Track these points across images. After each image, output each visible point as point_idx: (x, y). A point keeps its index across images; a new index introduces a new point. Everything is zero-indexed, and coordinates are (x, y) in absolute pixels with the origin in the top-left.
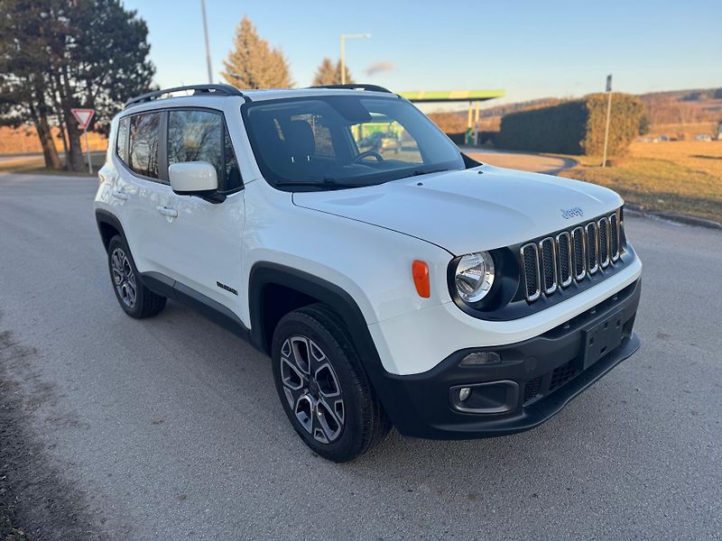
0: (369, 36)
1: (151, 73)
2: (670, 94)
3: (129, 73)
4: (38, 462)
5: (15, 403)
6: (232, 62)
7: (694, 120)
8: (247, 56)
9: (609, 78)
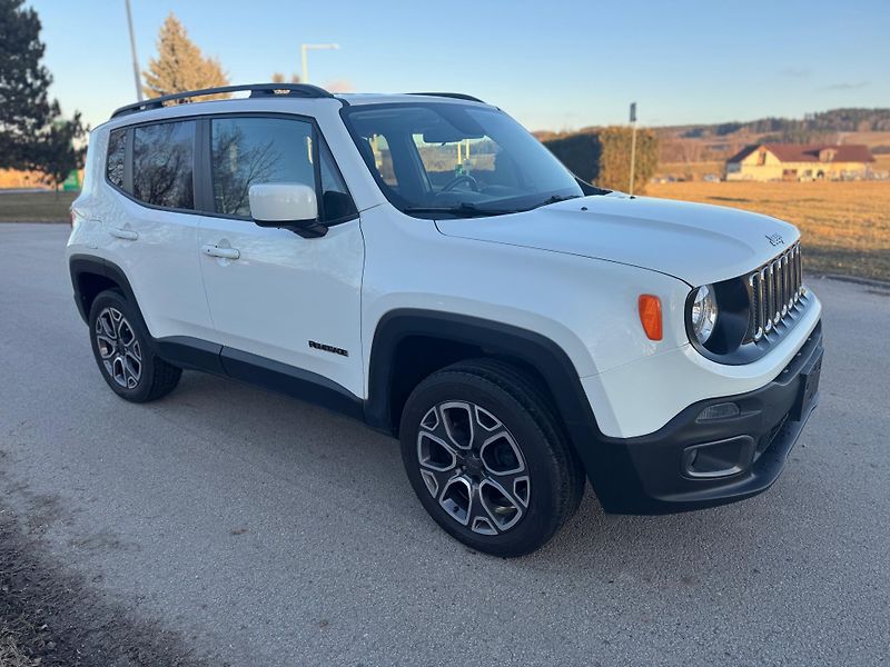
0: (337, 46)
1: (46, 84)
2: (672, 129)
3: (13, 82)
4: (85, 601)
5: (8, 526)
6: (155, 73)
7: (698, 158)
8: (176, 66)
9: (633, 107)
